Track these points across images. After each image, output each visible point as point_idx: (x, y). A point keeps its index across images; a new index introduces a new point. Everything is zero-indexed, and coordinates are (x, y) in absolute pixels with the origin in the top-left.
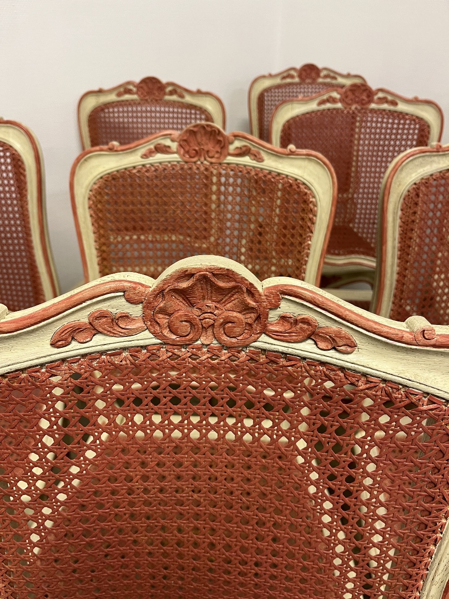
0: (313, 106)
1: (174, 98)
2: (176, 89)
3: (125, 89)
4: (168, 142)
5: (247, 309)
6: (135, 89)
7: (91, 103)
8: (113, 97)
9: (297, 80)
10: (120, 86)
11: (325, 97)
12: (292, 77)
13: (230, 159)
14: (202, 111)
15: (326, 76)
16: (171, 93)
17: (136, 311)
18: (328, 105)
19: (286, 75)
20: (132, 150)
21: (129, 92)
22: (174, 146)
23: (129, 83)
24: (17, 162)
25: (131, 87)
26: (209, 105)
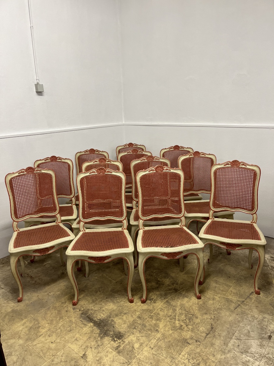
0: (126, 153)
1: (97, 153)
2: (98, 151)
3: (86, 151)
4: (97, 160)
5: (104, 170)
7: (78, 154)
8: (84, 153)
9: (128, 147)
11: (128, 152)
12: (127, 146)
13: (106, 162)
14: (104, 155)
15: (135, 146)
16: (97, 152)
17: (96, 171)
18: (129, 153)
19: (125, 145)
20: (92, 162)
21: (87, 152)
22: (98, 161)
24: (69, 166)
26: (105, 154)
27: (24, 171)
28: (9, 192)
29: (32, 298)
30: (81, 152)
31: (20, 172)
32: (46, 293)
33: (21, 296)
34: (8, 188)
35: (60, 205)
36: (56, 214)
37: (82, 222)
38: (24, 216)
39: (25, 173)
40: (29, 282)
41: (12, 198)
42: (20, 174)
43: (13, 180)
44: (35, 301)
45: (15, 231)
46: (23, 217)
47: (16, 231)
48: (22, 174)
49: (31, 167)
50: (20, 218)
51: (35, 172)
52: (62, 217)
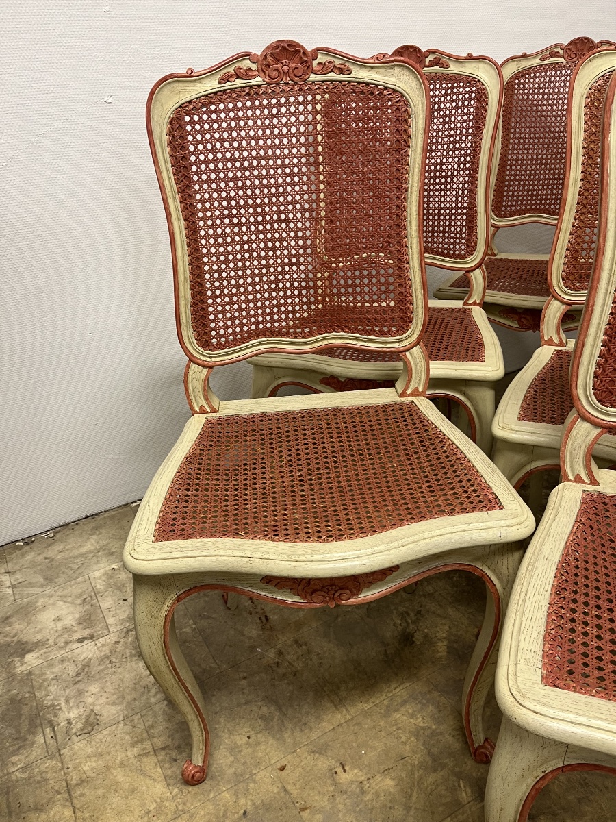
6: (561, 52)
8: (536, 61)
10: (546, 50)
21: (556, 55)
23: (556, 46)
25: (558, 50)
27: (254, 67)
28: (169, 195)
29: (251, 777)
30: (524, 56)
31: (231, 70)
32: (323, 764)
33: (198, 760)
34: (163, 168)
35: (434, 303)
36: (405, 343)
37: (586, 425)
38: (243, 340)
39: (258, 80)
40: (252, 648)
41: (184, 232)
42: (228, 85)
43: (187, 119)
44: (267, 807)
45: (194, 413)
46: (235, 343)
47: (203, 411)
48: (238, 82)
49: (291, 44)
50: (220, 346)
51: (313, 77)
52: (433, 364)
